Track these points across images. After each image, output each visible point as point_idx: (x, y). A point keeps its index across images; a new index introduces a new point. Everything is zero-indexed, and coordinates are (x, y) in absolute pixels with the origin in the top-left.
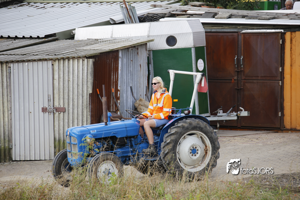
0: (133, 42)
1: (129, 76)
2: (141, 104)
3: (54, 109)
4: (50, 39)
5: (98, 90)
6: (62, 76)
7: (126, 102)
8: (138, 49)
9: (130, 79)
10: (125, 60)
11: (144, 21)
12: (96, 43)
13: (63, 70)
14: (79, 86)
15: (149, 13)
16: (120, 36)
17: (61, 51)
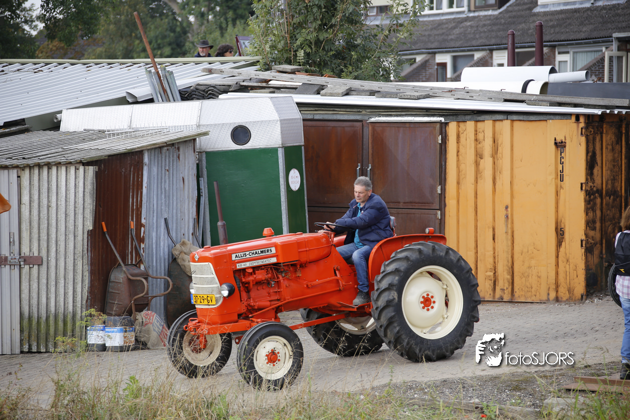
0: (170, 135)
1: (161, 200)
2: (185, 251)
3: (20, 260)
4: (13, 129)
5: (103, 223)
6: (36, 197)
7: (156, 247)
8: (178, 149)
9: (163, 204)
10: (155, 170)
11: (191, 98)
12: (100, 138)
13: (39, 186)
14: (68, 217)
15: (198, 85)
16: (146, 124)
17: (34, 152)
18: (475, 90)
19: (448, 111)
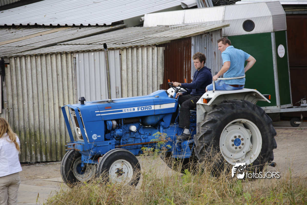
4: (117, 26)
5: (169, 80)
6: (130, 66)
8: (212, 35)
10: (198, 47)
12: (166, 30)
13: (132, 59)
14: (149, 77)
16: (193, 21)
17: (129, 39)
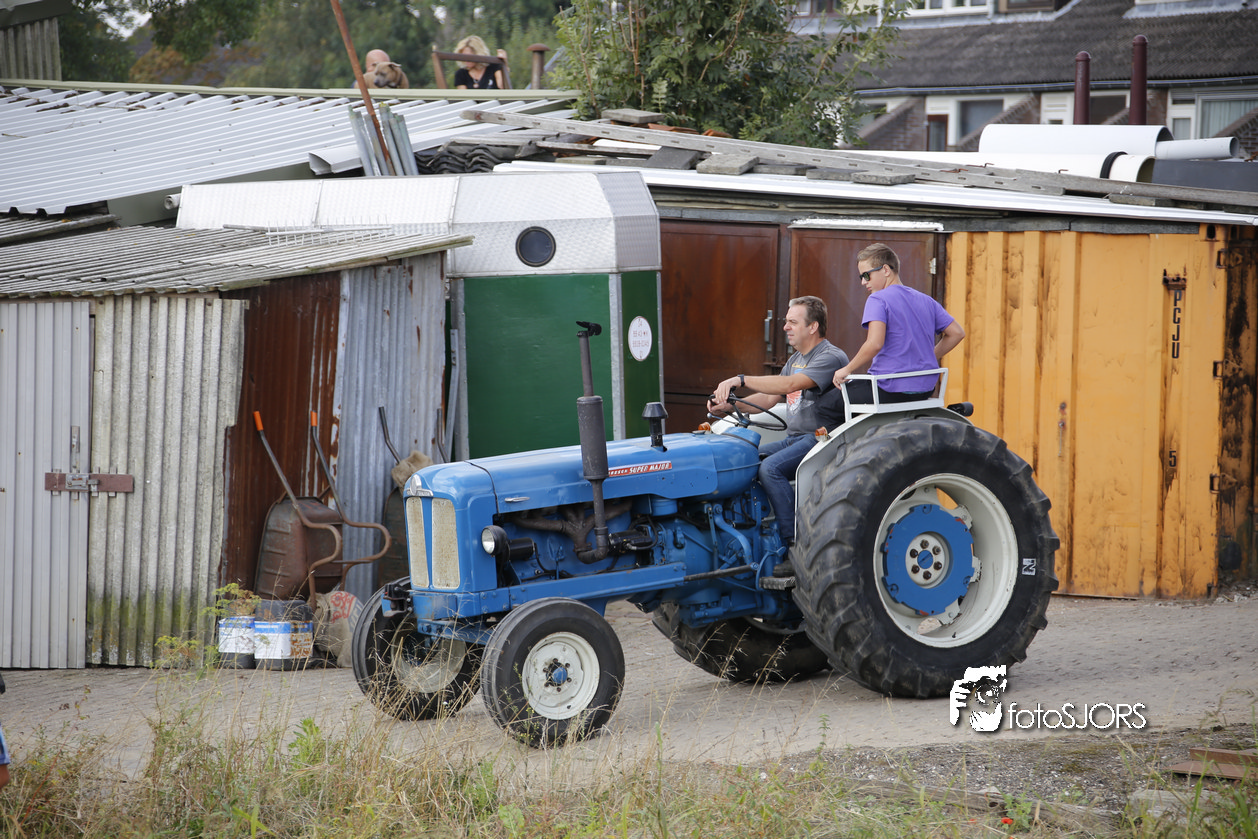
0: (394, 243)
1: (374, 370)
3: (90, 482)
4: (84, 220)
5: (257, 414)
6: (125, 358)
7: (361, 465)
8: (411, 270)
9: (377, 380)
10: (362, 310)
11: (438, 169)
12: (255, 244)
13: (132, 336)
14: (188, 399)
15: (454, 143)
16: (347, 219)
17: (124, 267)
18: (1007, 170)
19: (950, 211)
